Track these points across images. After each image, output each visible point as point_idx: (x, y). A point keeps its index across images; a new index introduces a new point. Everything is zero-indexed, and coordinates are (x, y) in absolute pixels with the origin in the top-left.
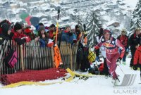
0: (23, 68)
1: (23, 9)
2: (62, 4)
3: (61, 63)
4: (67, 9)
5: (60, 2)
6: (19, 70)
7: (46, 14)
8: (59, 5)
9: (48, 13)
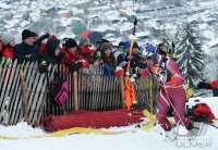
0: (77, 108)
1: (77, 19)
2: (138, 12)
3: (134, 102)
4: (145, 19)
5: (136, 8)
6: (71, 111)
7: (113, 28)
8: (134, 14)
9: (116, 25)
